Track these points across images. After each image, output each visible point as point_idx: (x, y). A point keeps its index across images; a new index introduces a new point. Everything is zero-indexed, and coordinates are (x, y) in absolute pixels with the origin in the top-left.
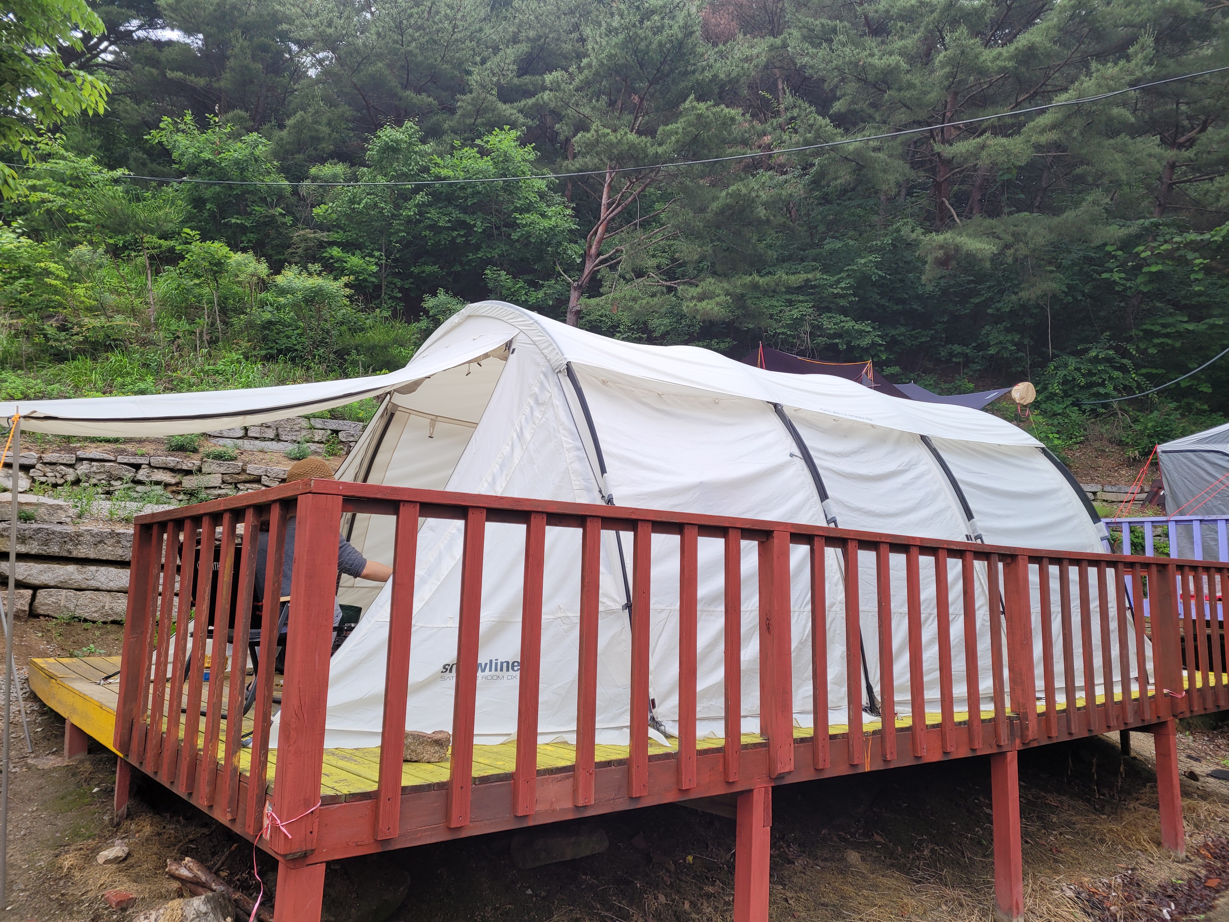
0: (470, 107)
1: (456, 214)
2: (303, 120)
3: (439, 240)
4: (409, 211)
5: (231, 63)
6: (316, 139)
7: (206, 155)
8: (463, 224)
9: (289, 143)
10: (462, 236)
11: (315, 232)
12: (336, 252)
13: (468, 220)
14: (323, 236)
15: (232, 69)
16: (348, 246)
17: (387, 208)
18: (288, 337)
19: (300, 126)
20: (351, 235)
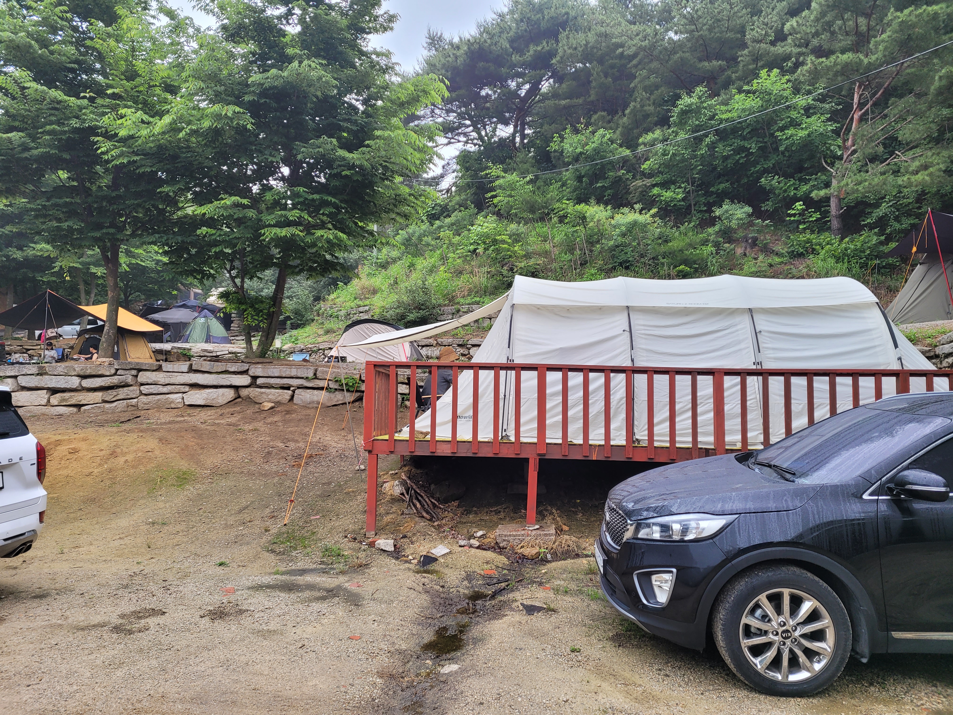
0: (748, 58)
1: (738, 142)
2: (635, 107)
3: (727, 165)
4: (703, 151)
5: (594, 84)
6: (647, 116)
7: (579, 150)
8: (743, 149)
9: (629, 124)
10: (743, 158)
11: (643, 181)
12: (656, 191)
13: (746, 145)
14: (648, 182)
15: (595, 88)
16: (665, 185)
17: (687, 153)
18: (626, 253)
19: (634, 112)
20: (666, 177)
